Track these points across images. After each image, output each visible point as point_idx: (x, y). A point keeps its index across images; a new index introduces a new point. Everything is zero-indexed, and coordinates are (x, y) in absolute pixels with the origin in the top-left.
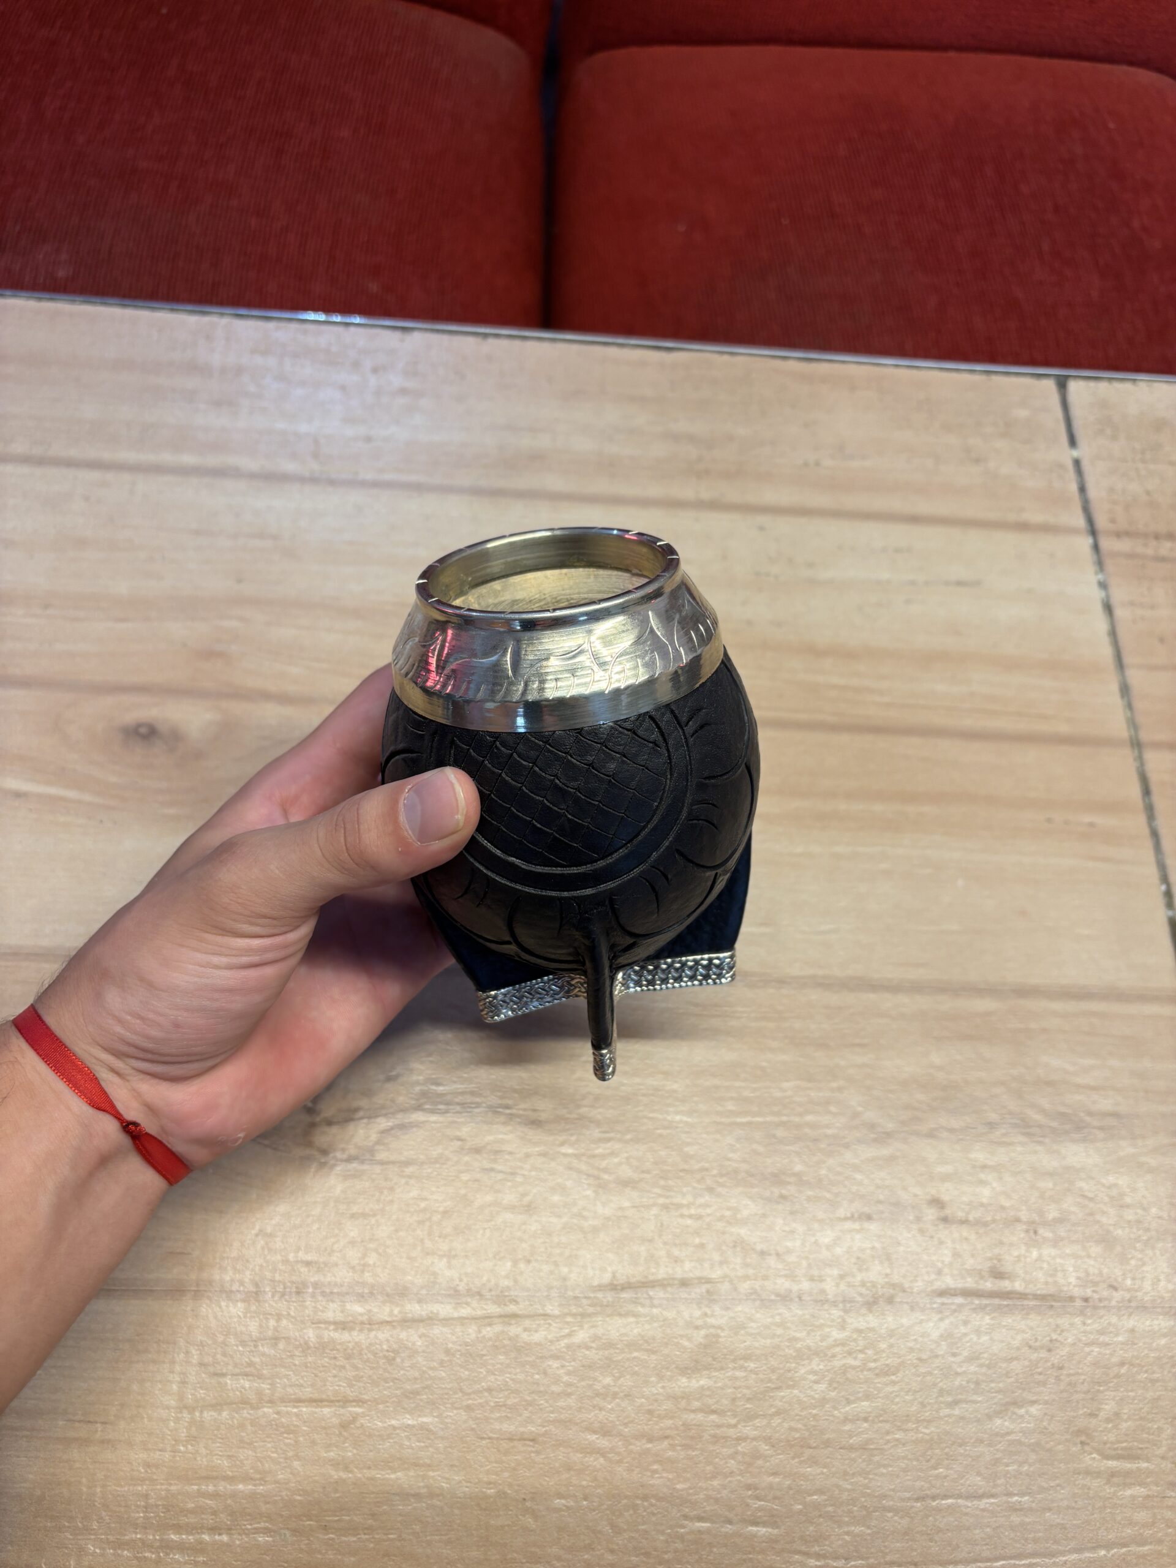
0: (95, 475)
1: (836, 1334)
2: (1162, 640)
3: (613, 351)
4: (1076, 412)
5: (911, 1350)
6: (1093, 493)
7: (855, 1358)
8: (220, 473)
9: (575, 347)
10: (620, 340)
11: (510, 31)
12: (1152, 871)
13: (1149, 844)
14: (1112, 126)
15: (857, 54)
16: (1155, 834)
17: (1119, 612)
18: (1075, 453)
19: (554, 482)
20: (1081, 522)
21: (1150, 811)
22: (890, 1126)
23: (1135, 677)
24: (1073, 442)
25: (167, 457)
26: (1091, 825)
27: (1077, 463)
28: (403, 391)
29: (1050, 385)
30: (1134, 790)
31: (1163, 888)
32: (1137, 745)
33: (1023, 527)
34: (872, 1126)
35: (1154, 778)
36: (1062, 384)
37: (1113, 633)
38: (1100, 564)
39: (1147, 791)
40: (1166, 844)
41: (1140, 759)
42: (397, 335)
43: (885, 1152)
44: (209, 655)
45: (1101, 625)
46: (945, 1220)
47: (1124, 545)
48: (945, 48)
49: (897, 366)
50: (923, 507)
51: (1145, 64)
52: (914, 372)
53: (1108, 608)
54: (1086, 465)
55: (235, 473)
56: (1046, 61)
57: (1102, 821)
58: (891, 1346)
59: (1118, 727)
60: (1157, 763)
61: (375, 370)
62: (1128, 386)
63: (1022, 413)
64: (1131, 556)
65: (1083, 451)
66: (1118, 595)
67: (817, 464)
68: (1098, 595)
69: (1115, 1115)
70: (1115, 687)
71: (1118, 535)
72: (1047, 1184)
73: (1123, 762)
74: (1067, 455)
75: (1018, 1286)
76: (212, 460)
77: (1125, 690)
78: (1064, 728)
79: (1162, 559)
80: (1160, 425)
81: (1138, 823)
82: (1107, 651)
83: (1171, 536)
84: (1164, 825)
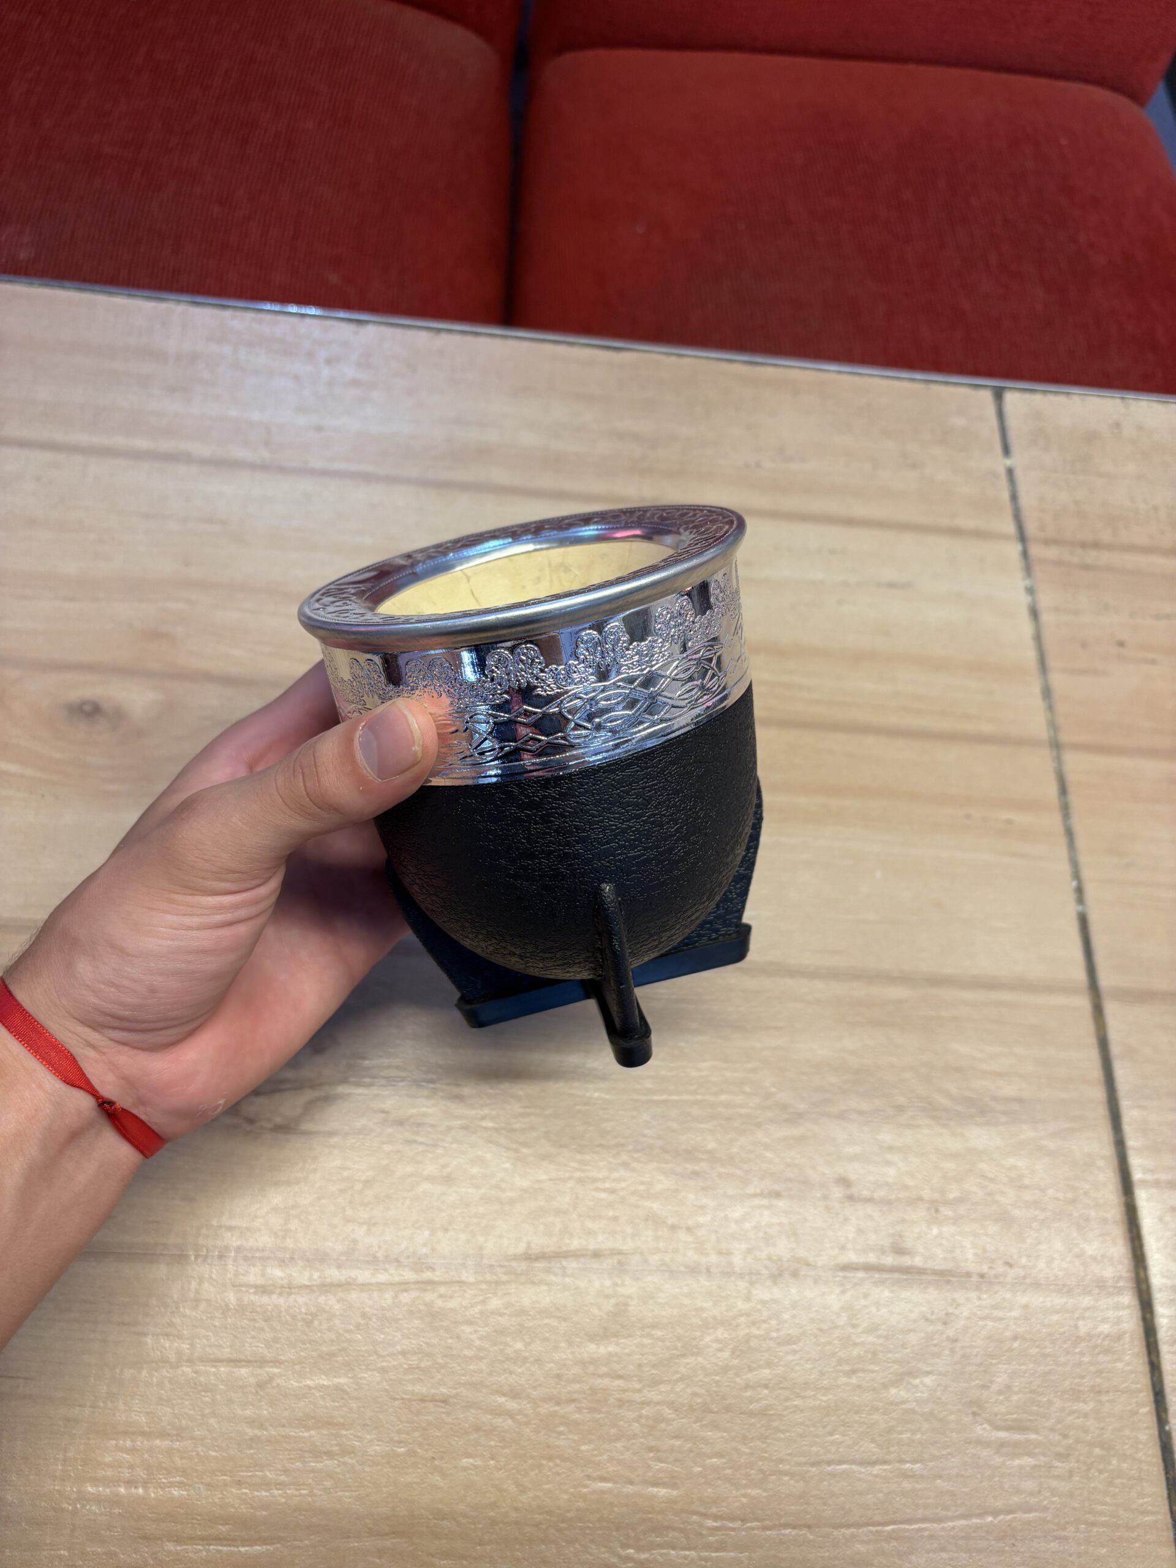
0: (46, 456)
1: (741, 1305)
2: (1084, 645)
3: (562, 350)
4: (1012, 423)
5: (813, 1320)
6: (1027, 500)
7: (759, 1328)
8: (171, 458)
9: (525, 345)
10: (571, 339)
11: (480, 29)
12: (1065, 868)
13: (1063, 841)
14: (1064, 142)
15: (817, 63)
16: (1069, 833)
17: (1046, 617)
18: (1008, 462)
19: (499, 476)
20: (1010, 528)
21: (1065, 810)
22: (802, 1107)
23: (1057, 680)
24: (1006, 450)
25: (120, 441)
26: (1009, 822)
27: (1010, 472)
28: (355, 383)
29: (986, 396)
30: (1051, 790)
31: (1074, 884)
32: (1056, 745)
33: (956, 532)
34: (784, 1107)
35: (1071, 778)
36: (998, 395)
37: (1038, 638)
38: (1028, 570)
39: (1063, 790)
40: (1081, 842)
41: (1059, 760)
42: (352, 327)
43: (797, 1131)
44: (155, 635)
45: (1027, 629)
46: (851, 1198)
47: (1052, 553)
48: (905, 60)
49: (840, 372)
50: (861, 510)
51: (1101, 82)
52: (856, 379)
53: (1034, 613)
54: (1019, 475)
55: (185, 458)
56: (1004, 77)
57: (1019, 818)
58: (794, 1316)
59: (1038, 726)
60: (1076, 764)
61: (329, 362)
62: (1061, 399)
63: (959, 422)
64: (1058, 563)
65: (1017, 460)
66: (1046, 599)
67: (758, 465)
68: (1024, 599)
69: (1019, 1100)
70: (1037, 689)
71: (1047, 542)
72: (949, 1165)
73: (1041, 761)
74: (1001, 464)
75: (918, 1261)
76: (166, 445)
77: (1047, 692)
78: (987, 728)
79: (1087, 567)
80: (1091, 437)
81: (1053, 821)
82: (1031, 655)
83: (1097, 545)
84: (1078, 824)
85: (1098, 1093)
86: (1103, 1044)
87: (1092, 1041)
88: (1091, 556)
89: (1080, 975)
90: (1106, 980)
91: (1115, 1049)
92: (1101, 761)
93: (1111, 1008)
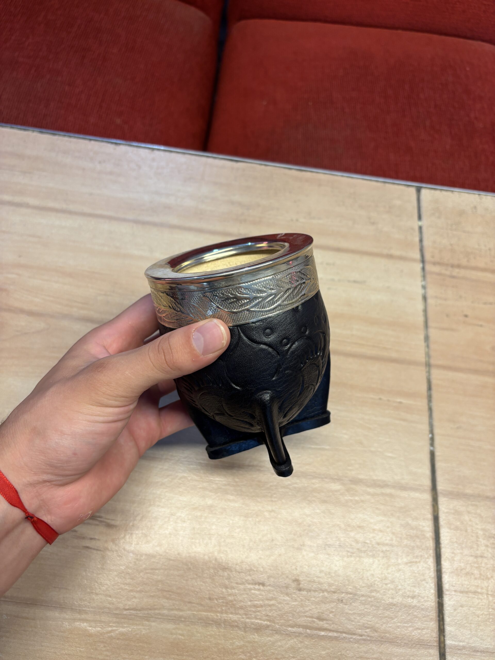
1: (238, 643)
2: (447, 316)
3: (210, 161)
4: (424, 204)
5: (273, 653)
6: (426, 243)
7: (246, 655)
8: (19, 205)
9: (193, 157)
10: (215, 155)
12: (426, 427)
13: (427, 414)
14: (468, 69)
16: (430, 409)
17: (430, 301)
18: (420, 223)
19: (174, 220)
20: (418, 256)
21: (430, 398)
23: (432, 332)
24: (420, 218)
26: (400, 403)
27: (420, 228)
29: (413, 191)
30: (424, 387)
31: (430, 436)
32: (428, 365)
33: (390, 257)
35: (434, 382)
36: (419, 190)
37: (425, 310)
38: (424, 277)
39: (430, 388)
40: (436, 415)
41: (429, 372)
45: (420, 306)
46: (300, 589)
47: (436, 269)
49: (342, 176)
50: (344, 244)
52: (350, 180)
53: (425, 298)
54: (424, 230)
56: (443, 37)
57: (406, 401)
58: (263, 651)
59: (420, 355)
60: (437, 375)
62: (449, 194)
63: (398, 202)
64: (439, 274)
65: (424, 223)
66: (430, 292)
67: (297, 220)
68: (421, 291)
70: (422, 337)
71: (434, 264)
73: (420, 373)
74: (416, 224)
76: (18, 199)
77: (427, 338)
78: (394, 355)
79: (453, 277)
80: (462, 213)
81: (423, 404)
82: (421, 319)
83: (459, 266)
84: (434, 405)
85: (431, 544)
86: (436, 519)
87: (430, 516)
88: (456, 272)
89: (427, 482)
90: (440, 487)
91: (442, 523)
92: (450, 375)
93: (442, 500)
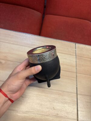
2: (80, 65)
4: (76, 46)
5: (49, 120)
6: (76, 53)
8: (10, 43)
12: (76, 83)
15: (66, 17)
16: (77, 80)
20: (75, 55)
22: (51, 101)
24: (76, 48)
25: (6, 41)
27: (76, 50)
28: (25, 39)
30: (76, 76)
32: (76, 73)
33: (70, 55)
36: (75, 44)
38: (76, 58)
42: (25, 34)
44: (5, 57)
45: (75, 63)
46: (54, 109)
49: (63, 41)
50: (63, 52)
53: (76, 62)
57: (73, 79)
59: (75, 71)
60: (78, 74)
61: (23, 37)
62: (80, 45)
63: (72, 46)
64: (78, 58)
68: (75, 61)
71: (78, 56)
75: (59, 115)
77: (76, 68)
78: (71, 71)
80: (82, 48)
81: (75, 79)
82: (75, 65)
83: (82, 57)
84: (77, 79)
85: (76, 103)
86: (77, 98)
87: (76, 98)
88: (81, 58)
89: (76, 92)
90: (78, 93)
91: (78, 99)
92: (80, 74)
93: (78, 95)
